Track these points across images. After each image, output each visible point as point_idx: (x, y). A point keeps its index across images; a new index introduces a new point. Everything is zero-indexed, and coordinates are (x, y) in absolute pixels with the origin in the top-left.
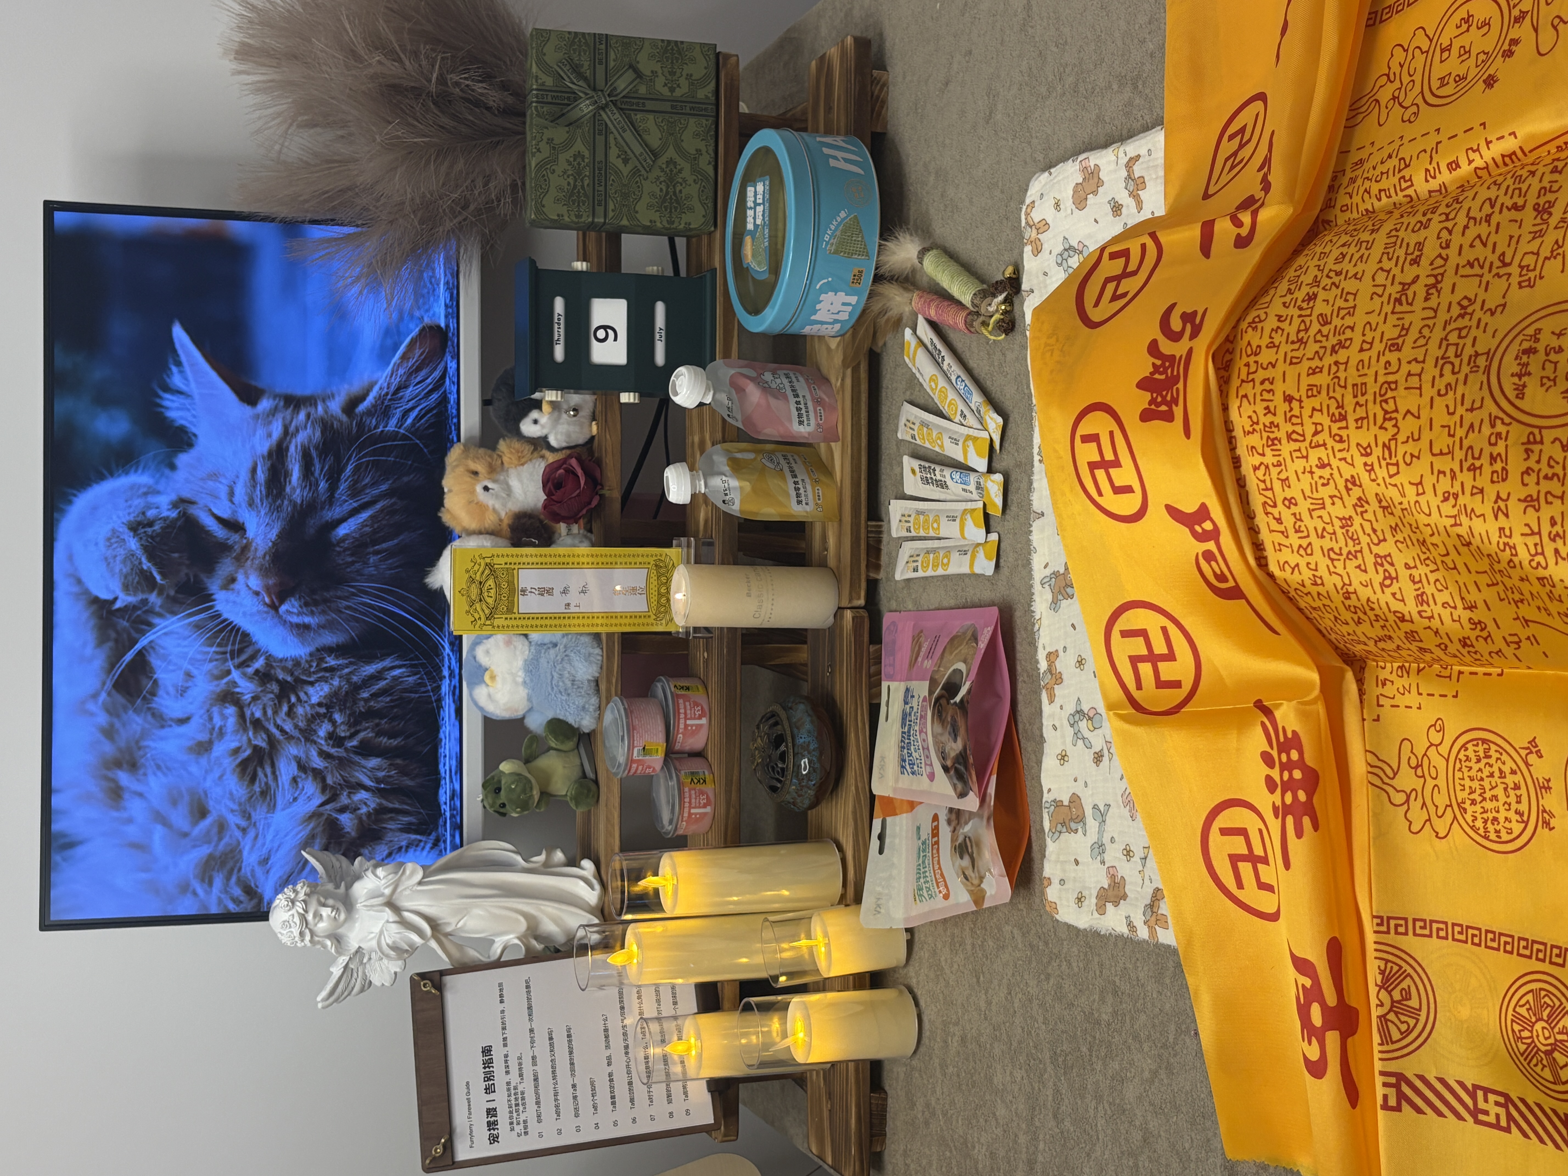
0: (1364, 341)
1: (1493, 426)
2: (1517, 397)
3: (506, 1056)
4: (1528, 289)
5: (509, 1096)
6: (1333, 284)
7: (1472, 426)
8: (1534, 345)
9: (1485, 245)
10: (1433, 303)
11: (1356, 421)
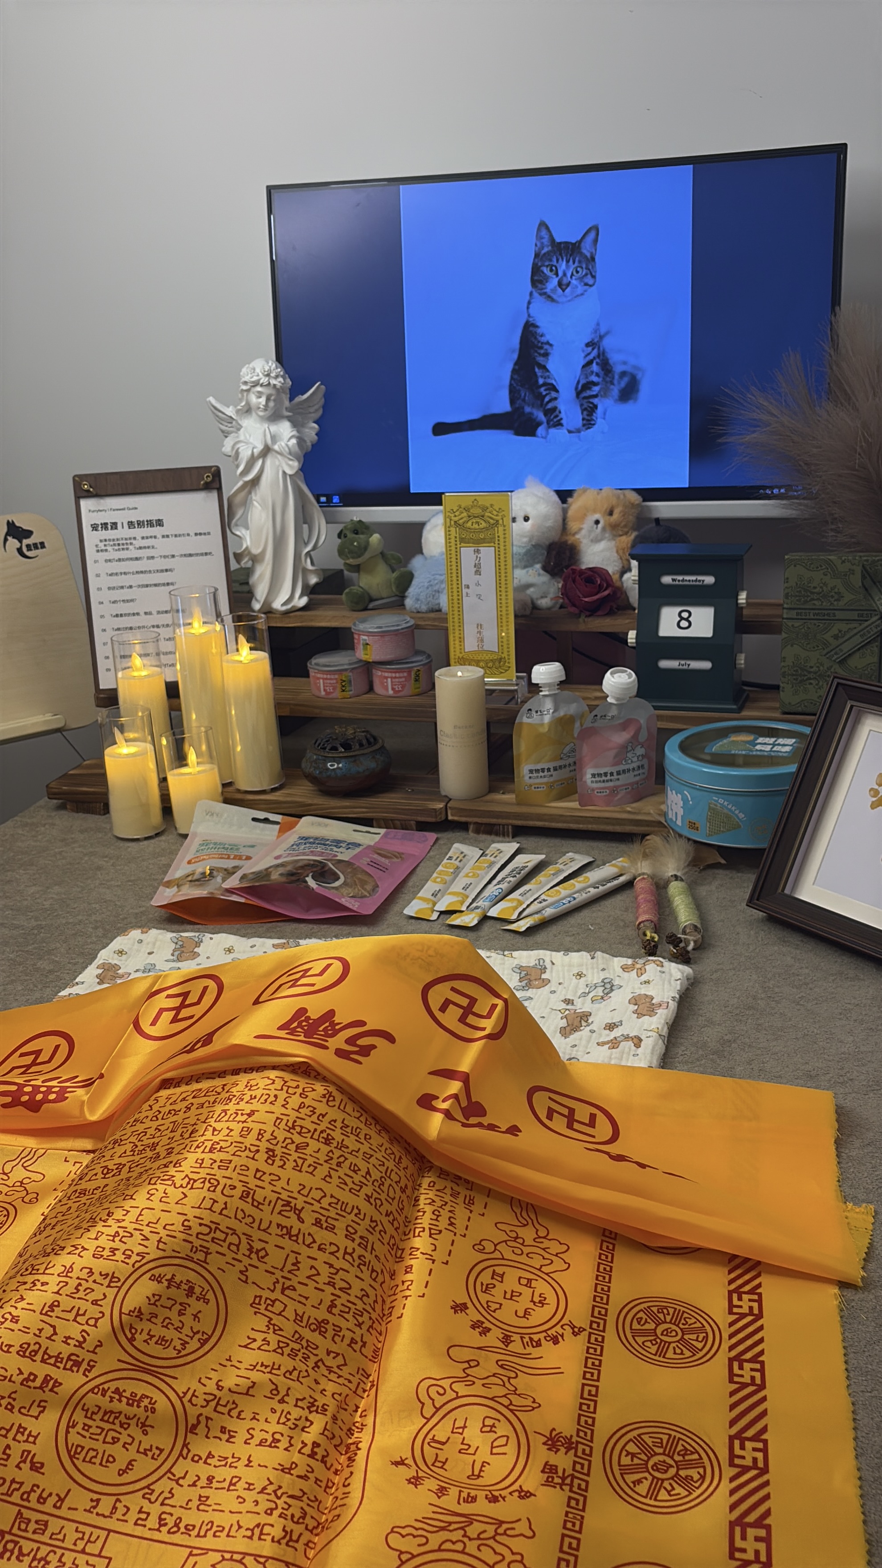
0: (264, 1173)
1: (138, 1254)
2: (153, 1275)
3: (155, 537)
4: (251, 1302)
5: (126, 539)
6: (332, 1158)
7: (147, 1239)
8: (194, 1296)
9: (308, 1277)
10: (274, 1230)
11: (203, 1160)
